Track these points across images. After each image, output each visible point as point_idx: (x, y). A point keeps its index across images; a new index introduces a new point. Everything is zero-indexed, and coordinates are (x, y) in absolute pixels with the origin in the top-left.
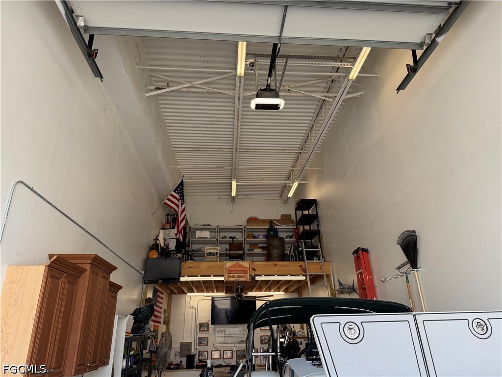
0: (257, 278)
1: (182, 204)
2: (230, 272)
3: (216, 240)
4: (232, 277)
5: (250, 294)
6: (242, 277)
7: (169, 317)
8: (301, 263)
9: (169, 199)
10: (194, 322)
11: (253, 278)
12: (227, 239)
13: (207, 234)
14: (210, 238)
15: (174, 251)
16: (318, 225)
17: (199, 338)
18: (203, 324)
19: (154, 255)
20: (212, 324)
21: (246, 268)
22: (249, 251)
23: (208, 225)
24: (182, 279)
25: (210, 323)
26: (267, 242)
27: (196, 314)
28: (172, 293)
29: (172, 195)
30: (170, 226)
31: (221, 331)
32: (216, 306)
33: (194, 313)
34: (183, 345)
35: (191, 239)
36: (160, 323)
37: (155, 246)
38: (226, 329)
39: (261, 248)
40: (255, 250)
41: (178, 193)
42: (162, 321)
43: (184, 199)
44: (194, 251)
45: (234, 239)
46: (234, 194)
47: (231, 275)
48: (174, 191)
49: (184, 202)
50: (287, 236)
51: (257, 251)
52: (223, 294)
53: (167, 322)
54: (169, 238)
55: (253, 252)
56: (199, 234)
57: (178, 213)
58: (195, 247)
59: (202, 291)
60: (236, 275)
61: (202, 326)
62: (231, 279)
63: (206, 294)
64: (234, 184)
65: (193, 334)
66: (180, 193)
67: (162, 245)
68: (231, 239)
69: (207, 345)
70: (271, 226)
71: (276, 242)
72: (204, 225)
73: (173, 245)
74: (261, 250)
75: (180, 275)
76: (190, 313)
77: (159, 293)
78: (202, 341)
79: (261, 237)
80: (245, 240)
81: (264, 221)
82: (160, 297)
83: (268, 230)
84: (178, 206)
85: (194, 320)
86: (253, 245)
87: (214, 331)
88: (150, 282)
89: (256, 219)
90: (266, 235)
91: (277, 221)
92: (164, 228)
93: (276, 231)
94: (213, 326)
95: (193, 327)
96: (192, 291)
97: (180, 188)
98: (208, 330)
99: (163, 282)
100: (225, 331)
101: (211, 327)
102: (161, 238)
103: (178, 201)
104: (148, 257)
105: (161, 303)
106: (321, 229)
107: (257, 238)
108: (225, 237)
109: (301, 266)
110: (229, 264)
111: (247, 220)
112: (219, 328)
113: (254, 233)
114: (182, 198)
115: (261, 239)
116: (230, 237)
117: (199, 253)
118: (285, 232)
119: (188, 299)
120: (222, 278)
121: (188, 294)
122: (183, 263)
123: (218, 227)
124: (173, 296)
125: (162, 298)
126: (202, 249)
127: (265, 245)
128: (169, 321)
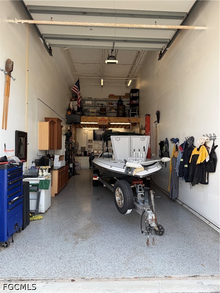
0: (111, 123)
1: (79, 91)
2: (100, 121)
3: (94, 105)
4: (101, 123)
5: (109, 129)
6: (105, 123)
7: (76, 137)
8: (129, 118)
9: (73, 88)
10: (86, 139)
11: (109, 124)
12: (99, 105)
13: (90, 102)
14: (92, 104)
15: (77, 111)
16: (138, 101)
17: (89, 145)
18: (90, 140)
19: (70, 113)
20: (94, 140)
21: (106, 119)
22: (109, 110)
23: (91, 98)
24: (81, 123)
25: (93, 140)
26: (118, 107)
27: (87, 136)
28: (76, 127)
29: (74, 87)
30: (74, 99)
31: (98, 143)
32: (96, 133)
33: (86, 135)
34: (82, 148)
35: (83, 105)
36: (73, 139)
37: (69, 109)
38: (99, 142)
39: (115, 109)
40: (112, 110)
41: (77, 86)
42: (73, 138)
43: (80, 88)
44: (85, 110)
45: (103, 105)
46: (102, 84)
47: (100, 122)
48: (75, 85)
49: (80, 90)
50: (127, 104)
51: (113, 111)
52: (98, 128)
53: (75, 139)
54: (74, 105)
55: (111, 111)
56: (86, 102)
57: (77, 95)
58: (85, 108)
59: (89, 127)
60: (102, 122)
61: (90, 141)
62: (100, 123)
63: (90, 128)
64: (102, 80)
65: (86, 143)
66: (78, 85)
67: (72, 108)
68: (101, 105)
69: (92, 148)
70: (120, 99)
71: (121, 107)
72: (89, 98)
73: (76, 109)
74: (115, 110)
75: (80, 122)
76: (84, 135)
77: (71, 128)
78: (90, 147)
79: (115, 104)
80: (107, 105)
81: (117, 97)
82: (72, 129)
83: (119, 101)
84: (77, 92)
85: (86, 138)
86: (111, 108)
87: (95, 143)
88: (69, 124)
89: (113, 95)
90: (117, 103)
91: (123, 96)
92: (71, 100)
93: (122, 101)
94: (94, 141)
95: (86, 141)
96: (85, 127)
97: (78, 83)
98: (92, 142)
99: (74, 124)
100: (99, 143)
101: (93, 141)
102: (71, 106)
103: (77, 89)
104: (67, 114)
105: (73, 131)
106: (140, 103)
107: (113, 105)
108: (98, 104)
109: (128, 119)
110: (99, 118)
111: (109, 96)
112: (96, 142)
113: (112, 102)
114: (79, 88)
115: (115, 105)
116: (101, 104)
117: (87, 111)
118: (126, 102)
119: (83, 130)
120: (97, 123)
121: (83, 128)
122: (81, 117)
123: (95, 99)
124: (77, 128)
125: (73, 129)
126: (89, 109)
127: (117, 108)
128: (76, 138)
